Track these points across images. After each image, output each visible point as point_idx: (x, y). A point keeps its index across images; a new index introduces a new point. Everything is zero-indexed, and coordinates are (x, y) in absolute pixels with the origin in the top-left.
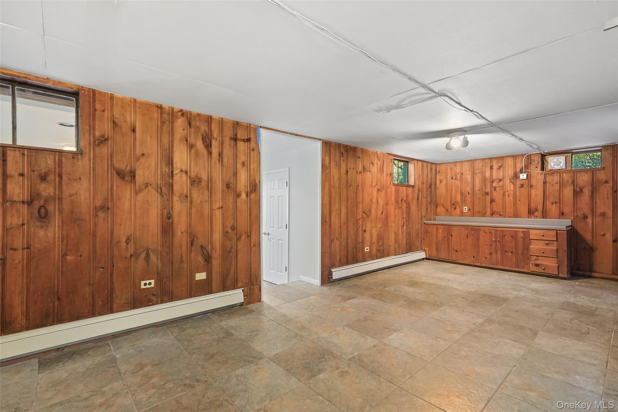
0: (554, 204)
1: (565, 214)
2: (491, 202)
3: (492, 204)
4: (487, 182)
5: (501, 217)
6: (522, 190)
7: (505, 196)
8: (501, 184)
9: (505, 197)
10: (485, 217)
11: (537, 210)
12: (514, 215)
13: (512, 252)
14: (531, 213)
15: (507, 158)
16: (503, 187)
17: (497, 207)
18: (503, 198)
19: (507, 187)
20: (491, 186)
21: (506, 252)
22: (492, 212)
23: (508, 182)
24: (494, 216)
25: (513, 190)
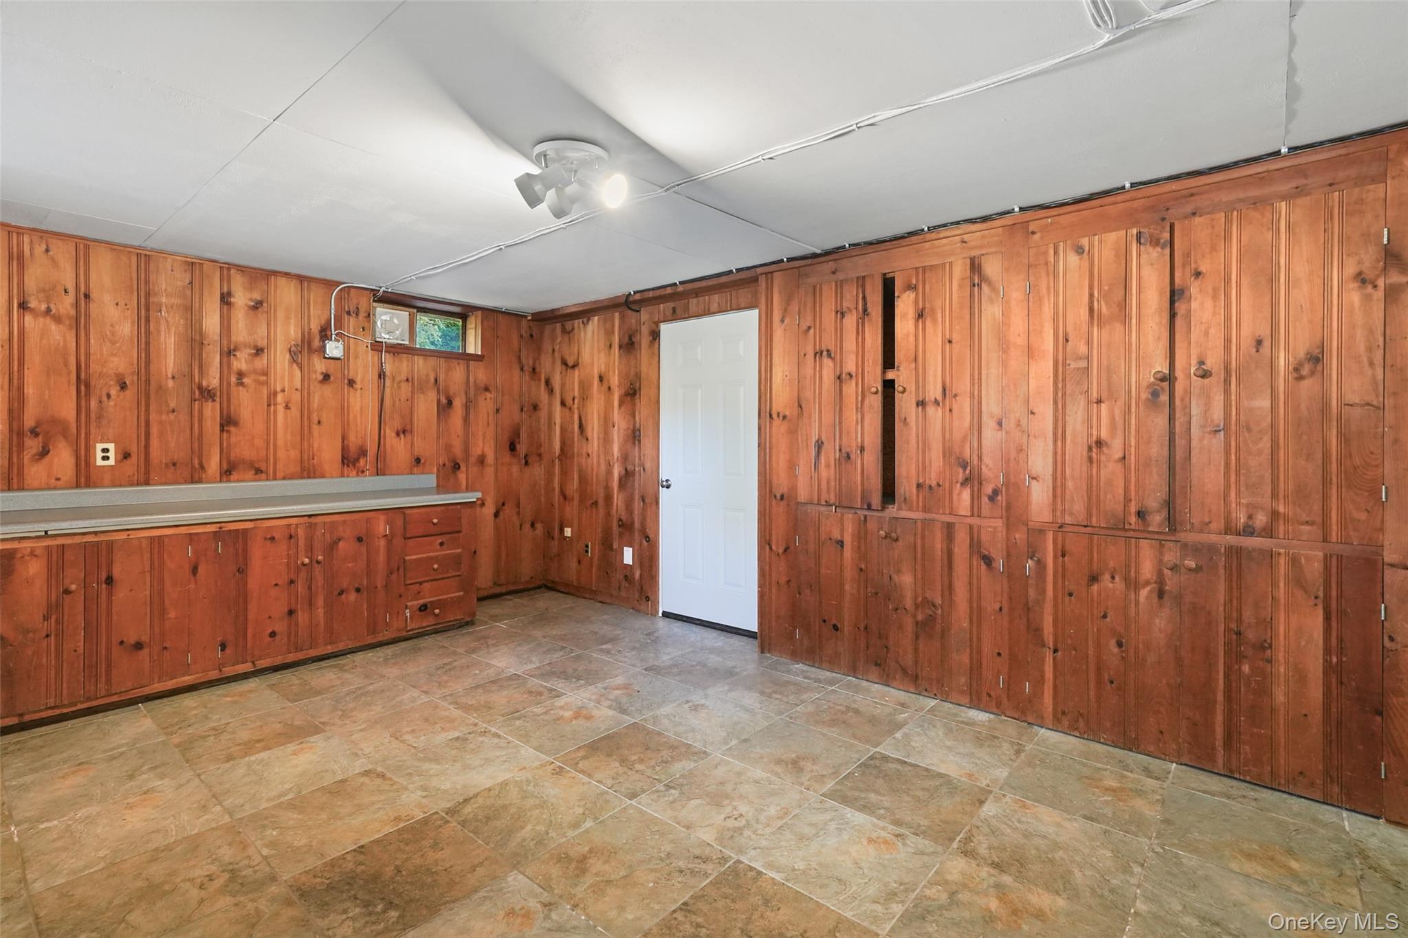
0: (402, 436)
1: (422, 461)
2: (222, 426)
3: (228, 431)
4: (206, 349)
5: (260, 480)
6: (327, 390)
7: (275, 404)
8: (261, 363)
9: (275, 412)
10: (200, 481)
11: (363, 453)
12: (303, 469)
13: (358, 590)
14: (350, 460)
15: (282, 281)
16: (266, 373)
17: (244, 445)
18: (268, 412)
19: (283, 378)
20: (225, 366)
21: (341, 593)
22: (229, 462)
23: (280, 359)
24: (234, 476)
25: (299, 387)
